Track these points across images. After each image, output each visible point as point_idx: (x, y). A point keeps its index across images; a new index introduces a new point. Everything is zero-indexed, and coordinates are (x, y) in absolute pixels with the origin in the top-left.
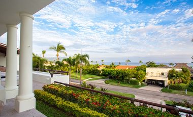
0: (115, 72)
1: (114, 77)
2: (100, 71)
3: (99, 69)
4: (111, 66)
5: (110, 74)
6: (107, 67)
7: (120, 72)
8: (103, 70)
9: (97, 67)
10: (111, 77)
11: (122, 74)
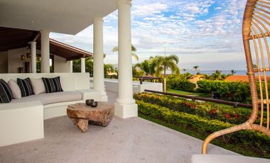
0: (227, 87)
1: (224, 96)
2: (194, 85)
3: (191, 81)
4: (216, 77)
5: (215, 90)
6: (207, 78)
7: (237, 87)
8: (199, 83)
9: (188, 78)
10: (217, 96)
11: (242, 89)
